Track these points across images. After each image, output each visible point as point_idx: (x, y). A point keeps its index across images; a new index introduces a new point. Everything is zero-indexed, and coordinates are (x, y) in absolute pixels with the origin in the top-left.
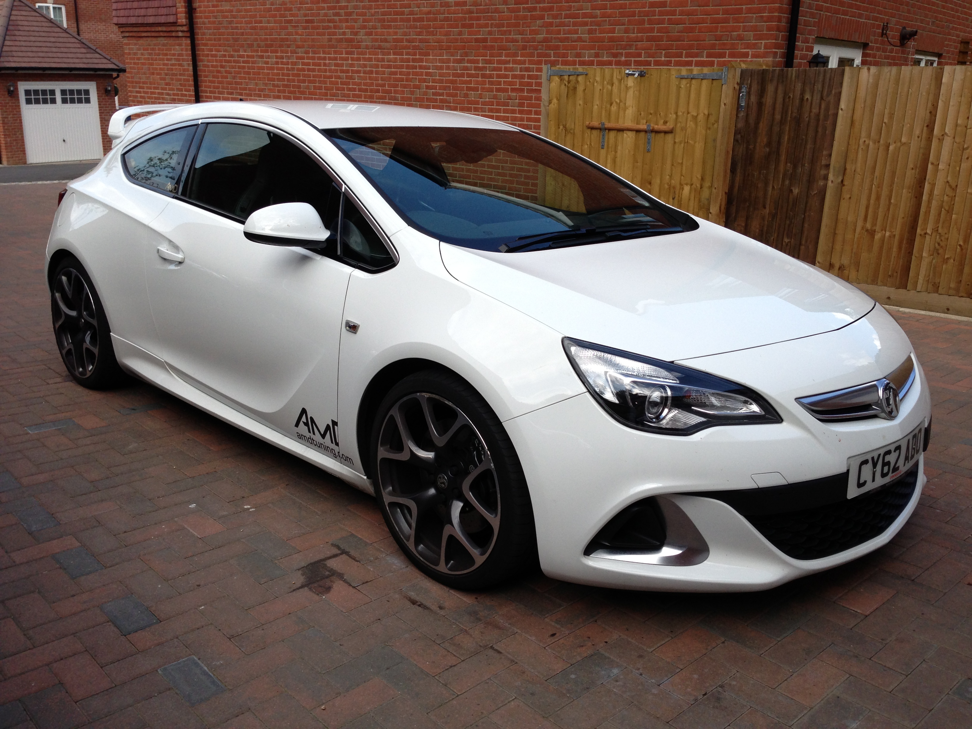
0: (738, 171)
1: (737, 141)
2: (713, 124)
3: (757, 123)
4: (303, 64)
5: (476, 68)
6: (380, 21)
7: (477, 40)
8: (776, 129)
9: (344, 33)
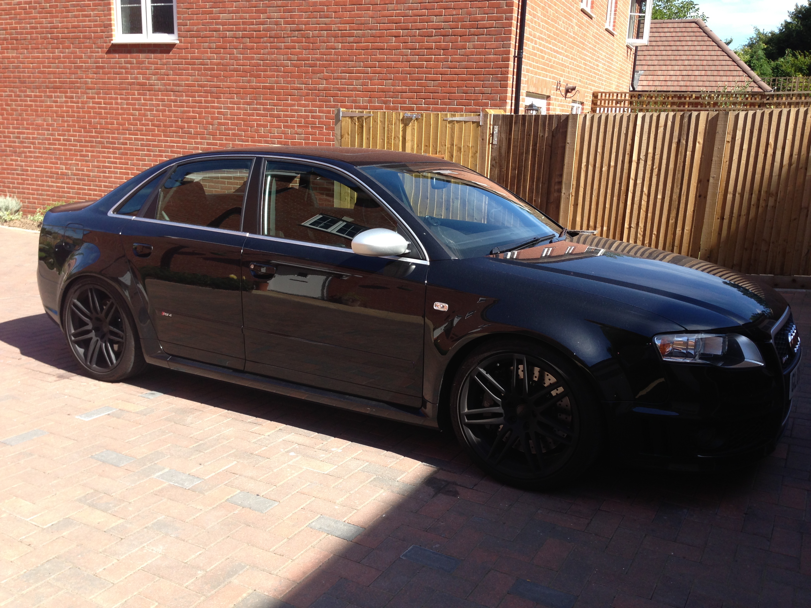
1: (493, 166)
2: (475, 154)
3: (507, 153)
4: (94, 103)
6: (171, 69)
9: (136, 78)
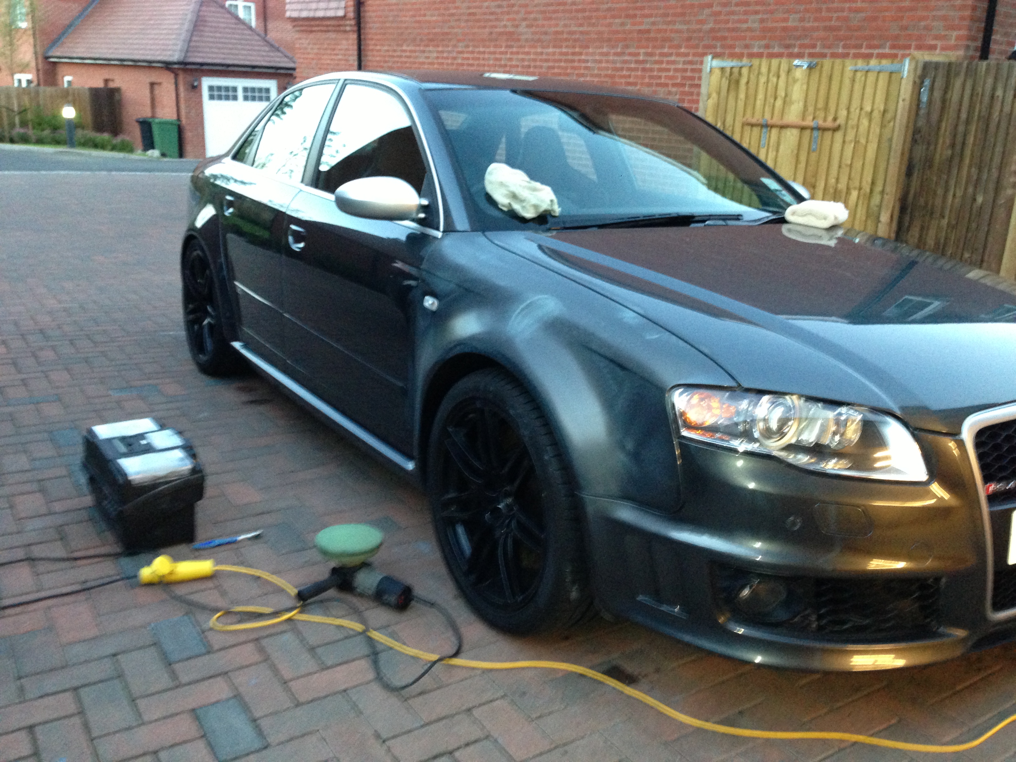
0: (915, 175)
1: (916, 141)
2: (889, 122)
3: (940, 121)
5: (637, 62)
7: (640, 31)
8: (961, 128)
9: (505, 26)
